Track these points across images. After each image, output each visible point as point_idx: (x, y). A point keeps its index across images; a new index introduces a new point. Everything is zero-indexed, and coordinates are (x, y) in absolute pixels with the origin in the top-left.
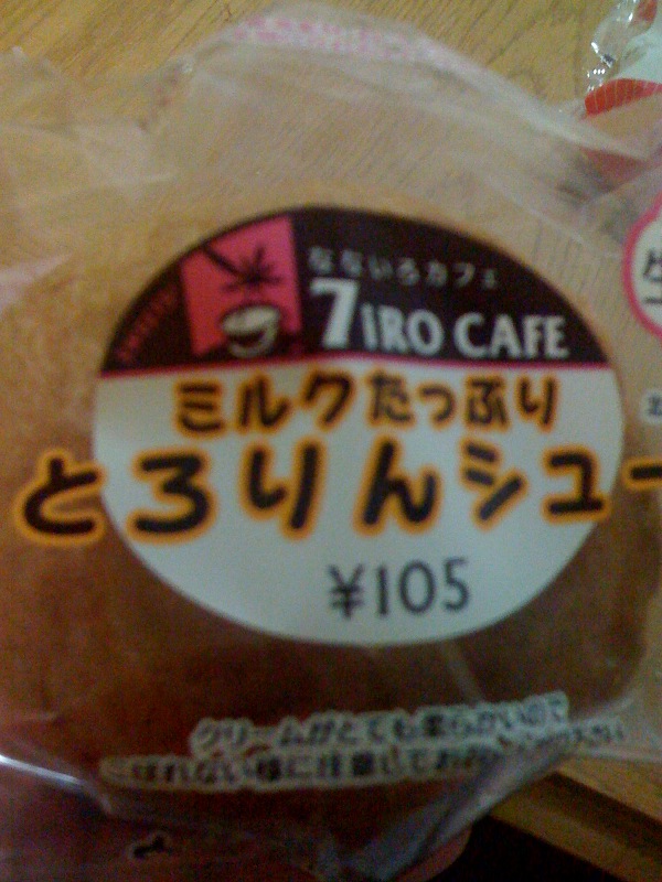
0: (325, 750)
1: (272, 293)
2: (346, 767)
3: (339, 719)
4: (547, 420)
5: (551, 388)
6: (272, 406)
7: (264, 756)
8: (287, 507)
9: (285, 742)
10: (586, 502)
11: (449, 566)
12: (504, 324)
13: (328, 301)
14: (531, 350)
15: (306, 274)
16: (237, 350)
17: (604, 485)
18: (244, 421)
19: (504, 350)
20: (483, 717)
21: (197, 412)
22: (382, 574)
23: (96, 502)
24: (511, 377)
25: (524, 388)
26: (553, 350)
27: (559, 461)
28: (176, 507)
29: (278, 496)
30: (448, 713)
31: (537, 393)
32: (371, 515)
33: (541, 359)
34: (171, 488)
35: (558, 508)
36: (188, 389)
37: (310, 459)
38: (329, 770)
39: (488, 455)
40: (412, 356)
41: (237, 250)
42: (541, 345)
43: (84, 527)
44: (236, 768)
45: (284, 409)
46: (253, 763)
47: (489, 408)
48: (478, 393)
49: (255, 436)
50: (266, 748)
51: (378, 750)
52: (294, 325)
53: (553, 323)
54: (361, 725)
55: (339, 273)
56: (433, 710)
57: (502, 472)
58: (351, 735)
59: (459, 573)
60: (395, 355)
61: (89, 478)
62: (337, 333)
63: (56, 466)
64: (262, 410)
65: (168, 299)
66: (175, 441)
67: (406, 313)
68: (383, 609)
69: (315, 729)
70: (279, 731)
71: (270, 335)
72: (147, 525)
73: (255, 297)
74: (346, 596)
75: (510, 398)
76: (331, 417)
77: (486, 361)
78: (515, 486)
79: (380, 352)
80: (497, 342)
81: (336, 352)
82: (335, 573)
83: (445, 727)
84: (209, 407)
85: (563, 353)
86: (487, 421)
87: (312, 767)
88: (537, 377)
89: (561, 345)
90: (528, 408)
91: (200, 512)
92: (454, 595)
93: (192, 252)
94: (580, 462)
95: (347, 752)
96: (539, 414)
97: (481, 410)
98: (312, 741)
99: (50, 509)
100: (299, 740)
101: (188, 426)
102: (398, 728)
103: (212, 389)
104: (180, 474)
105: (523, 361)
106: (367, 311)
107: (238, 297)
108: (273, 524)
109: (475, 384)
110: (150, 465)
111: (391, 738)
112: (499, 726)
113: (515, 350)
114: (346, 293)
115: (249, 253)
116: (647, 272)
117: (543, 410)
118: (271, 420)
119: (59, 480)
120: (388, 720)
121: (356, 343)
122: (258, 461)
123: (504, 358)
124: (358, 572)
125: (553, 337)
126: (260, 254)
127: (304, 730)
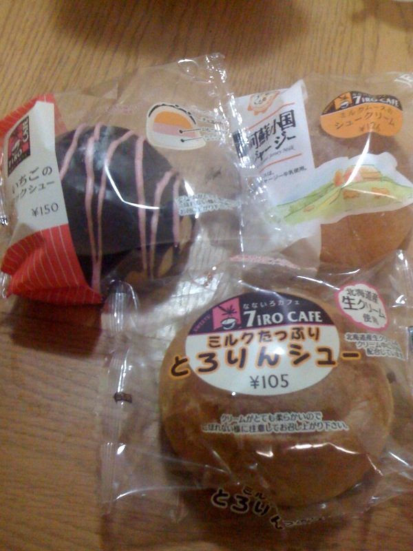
0: (251, 424)
1: (234, 315)
2: (257, 429)
3: (254, 415)
4: (317, 339)
5: (318, 330)
6: (233, 341)
7: (236, 425)
8: (238, 363)
9: (240, 421)
10: (329, 362)
11: (282, 376)
12: (302, 313)
13: (248, 316)
14: (311, 320)
15: (242, 310)
16: (225, 328)
17: (335, 357)
18: (226, 344)
19: (303, 320)
20: (292, 416)
21: (213, 343)
22: (263, 377)
23: (188, 366)
24: (306, 327)
25: (310, 330)
26: (317, 320)
27: (321, 350)
28: (209, 365)
29: (236, 360)
30: (283, 414)
31: (314, 331)
32: (260, 364)
33: (314, 322)
34: (206, 361)
35: (321, 363)
36: (211, 338)
37: (244, 352)
38: (252, 430)
39: (299, 347)
40: (273, 325)
41: (226, 306)
42: (314, 319)
43: (186, 372)
44: (230, 428)
45: (236, 341)
46: (233, 427)
47: (299, 335)
48: (295, 331)
49: (229, 348)
50: (236, 423)
51: (265, 424)
52: (239, 322)
53: (317, 313)
54: (260, 417)
55: (251, 309)
56: (279, 413)
57: (303, 352)
58: (257, 420)
59: (285, 378)
60: (268, 325)
61: (186, 360)
62: (250, 323)
63: (177, 358)
64: (230, 341)
65: (208, 317)
66: (208, 350)
67: (271, 315)
68: (265, 387)
69: (248, 418)
70: (239, 418)
71: (234, 324)
72: (201, 370)
73: (230, 316)
74: (255, 383)
75: (305, 332)
76: (248, 342)
77: (298, 323)
78: (307, 356)
79: (263, 326)
80: (301, 318)
81: (250, 328)
82: (251, 377)
83: (282, 418)
84: (217, 342)
85: (321, 321)
86: (298, 338)
87: (248, 429)
88: (313, 327)
89: (320, 319)
90: (311, 335)
91: (215, 366)
92: (284, 384)
93: (215, 307)
94: (328, 351)
95: (257, 425)
96: (315, 337)
97: (296, 335)
98: (247, 421)
99: (177, 370)
100: (244, 421)
101: (211, 346)
102: (270, 418)
103: (218, 337)
104: (210, 358)
105: (309, 323)
106: (259, 316)
107: (226, 316)
108: (235, 367)
109: (294, 329)
110: (201, 356)
111: (268, 421)
112: (297, 419)
113: (306, 320)
114: (253, 313)
115: (229, 307)
116: (343, 301)
117: (317, 336)
118: (233, 344)
119: (178, 362)
120: (267, 416)
121: (255, 325)
122: (230, 353)
123: (303, 322)
124: (257, 377)
125: (317, 317)
126: (231, 307)
127: (246, 418)
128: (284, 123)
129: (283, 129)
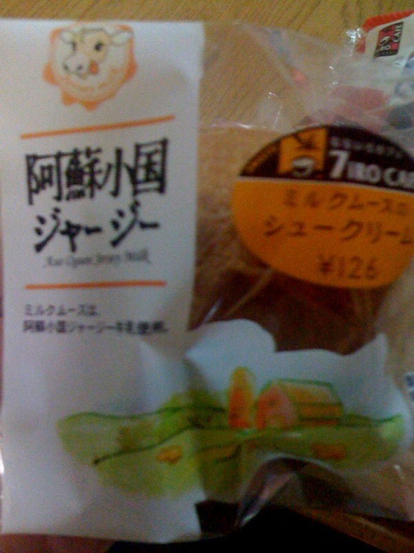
128: (141, 174)
129: (136, 192)
